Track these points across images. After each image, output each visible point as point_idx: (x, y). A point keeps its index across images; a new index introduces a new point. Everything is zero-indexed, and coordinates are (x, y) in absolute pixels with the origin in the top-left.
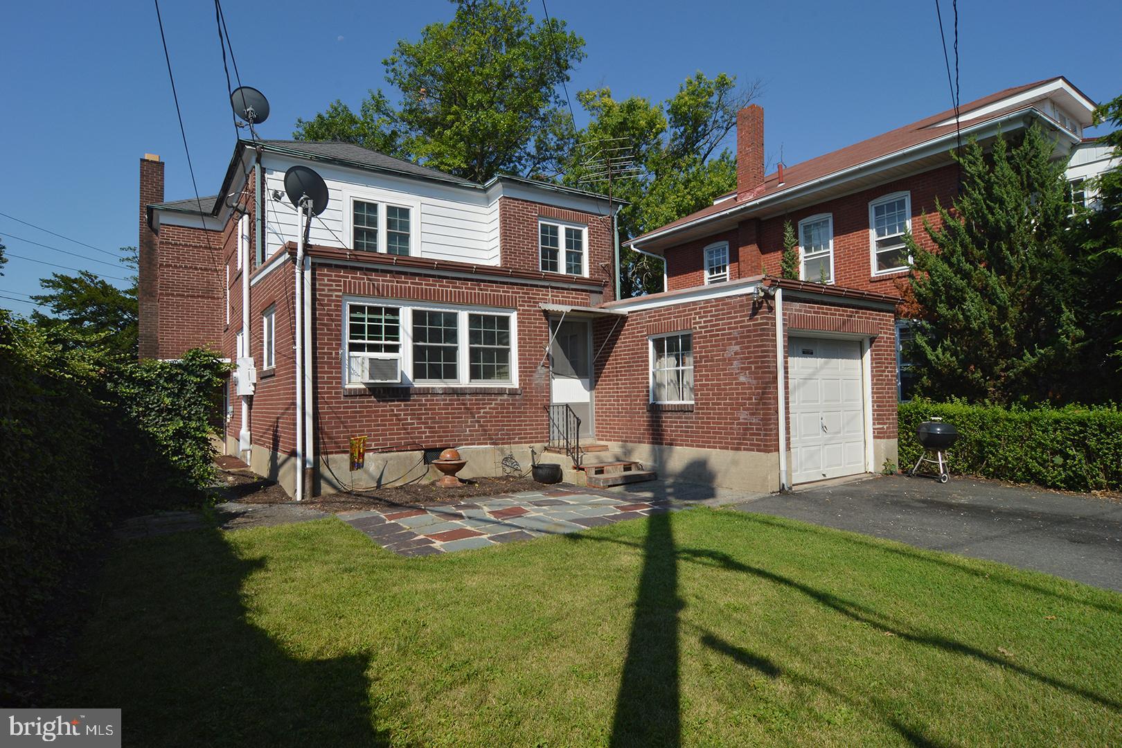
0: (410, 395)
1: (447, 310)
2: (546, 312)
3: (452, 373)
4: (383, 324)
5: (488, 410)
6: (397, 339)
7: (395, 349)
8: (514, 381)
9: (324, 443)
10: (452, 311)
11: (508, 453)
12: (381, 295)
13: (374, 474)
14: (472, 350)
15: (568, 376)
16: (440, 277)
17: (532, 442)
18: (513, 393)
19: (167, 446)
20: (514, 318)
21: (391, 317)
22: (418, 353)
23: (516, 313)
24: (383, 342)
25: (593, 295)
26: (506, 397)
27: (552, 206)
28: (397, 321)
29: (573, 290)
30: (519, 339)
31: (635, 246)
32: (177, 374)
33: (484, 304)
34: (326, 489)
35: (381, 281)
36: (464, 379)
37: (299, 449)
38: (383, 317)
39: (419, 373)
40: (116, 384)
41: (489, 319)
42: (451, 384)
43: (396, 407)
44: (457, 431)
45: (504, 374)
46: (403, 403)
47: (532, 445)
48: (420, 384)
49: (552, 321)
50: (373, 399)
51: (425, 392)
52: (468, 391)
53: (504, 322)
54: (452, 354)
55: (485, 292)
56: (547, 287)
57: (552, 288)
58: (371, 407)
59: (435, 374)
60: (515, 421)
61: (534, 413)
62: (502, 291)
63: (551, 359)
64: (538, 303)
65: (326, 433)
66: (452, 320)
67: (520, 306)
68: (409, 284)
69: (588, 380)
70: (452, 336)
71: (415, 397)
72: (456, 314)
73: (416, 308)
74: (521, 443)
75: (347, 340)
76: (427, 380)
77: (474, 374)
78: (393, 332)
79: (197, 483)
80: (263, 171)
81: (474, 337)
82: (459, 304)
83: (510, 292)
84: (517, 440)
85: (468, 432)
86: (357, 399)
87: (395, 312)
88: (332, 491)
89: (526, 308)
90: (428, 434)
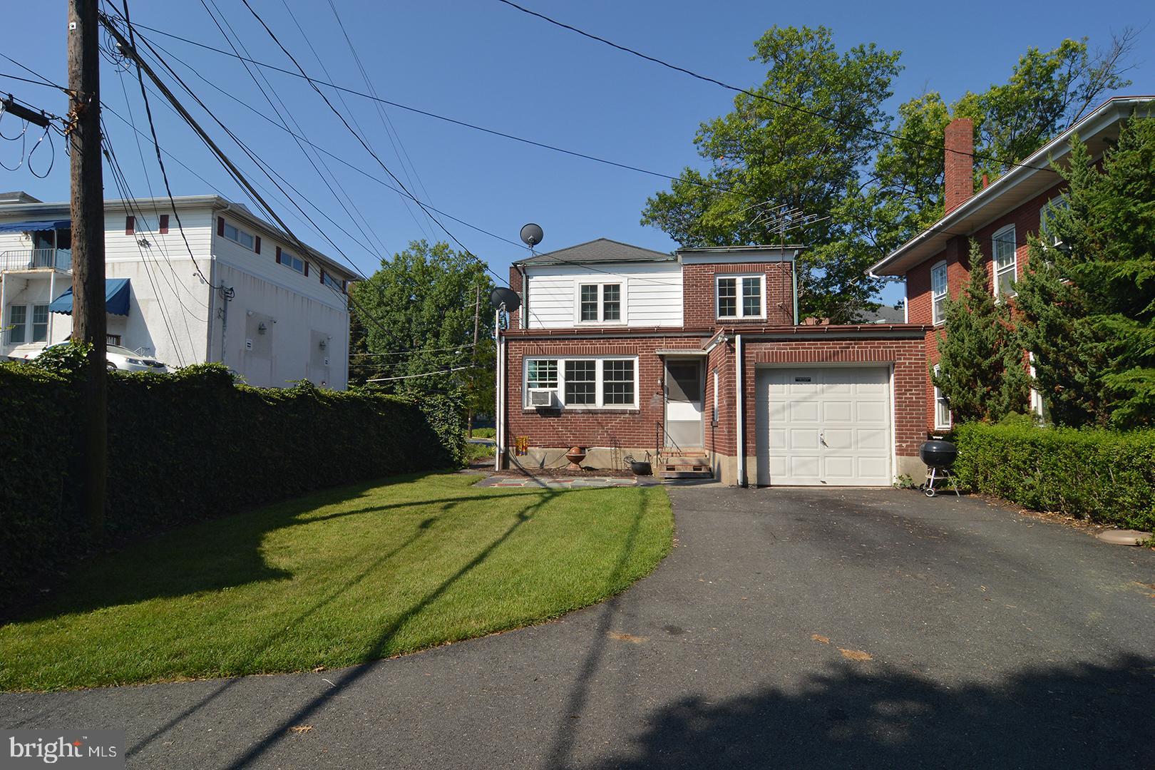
0: (561, 414)
1: (588, 359)
2: (662, 357)
3: (592, 400)
4: (548, 371)
5: (613, 424)
6: (556, 380)
7: (555, 385)
8: (636, 405)
9: (511, 440)
10: (592, 359)
11: (628, 454)
12: (544, 354)
13: (539, 460)
14: (605, 385)
15: (681, 400)
16: (581, 339)
17: (648, 448)
18: (633, 413)
19: (442, 438)
20: (636, 361)
21: (553, 366)
22: (569, 388)
23: (638, 357)
24: (547, 382)
25: (702, 339)
26: (627, 416)
27: (728, 264)
28: (556, 369)
29: (685, 337)
30: (640, 375)
31: (874, 273)
32: (447, 402)
33: (612, 354)
34: (512, 466)
35: (544, 345)
36: (599, 403)
37: (498, 443)
38: (547, 367)
39: (569, 399)
40: (423, 407)
41: (618, 364)
42: (590, 407)
43: (552, 421)
44: (592, 437)
45: (630, 400)
46: (556, 419)
47: (648, 449)
48: (570, 407)
49: (668, 362)
50: (539, 415)
51: (571, 412)
52: (599, 412)
53: (630, 364)
54: (592, 387)
55: (612, 346)
56: (663, 337)
57: (666, 337)
58: (537, 420)
59: (580, 400)
60: (634, 432)
61: (649, 427)
62: (625, 344)
63: (666, 389)
64: (654, 349)
65: (513, 435)
66: (592, 365)
67: (640, 352)
68: (561, 345)
69: (700, 404)
70: (592, 376)
71: (564, 415)
72: (594, 361)
73: (567, 360)
74: (639, 447)
75: (526, 381)
76: (575, 404)
77: (607, 400)
78: (554, 375)
79: (454, 457)
80: (527, 278)
81: (607, 376)
82: (595, 354)
83: (632, 344)
84: (636, 445)
85: (599, 438)
86: (530, 416)
87: (555, 363)
88: (515, 468)
89: (645, 354)
90: (572, 438)
